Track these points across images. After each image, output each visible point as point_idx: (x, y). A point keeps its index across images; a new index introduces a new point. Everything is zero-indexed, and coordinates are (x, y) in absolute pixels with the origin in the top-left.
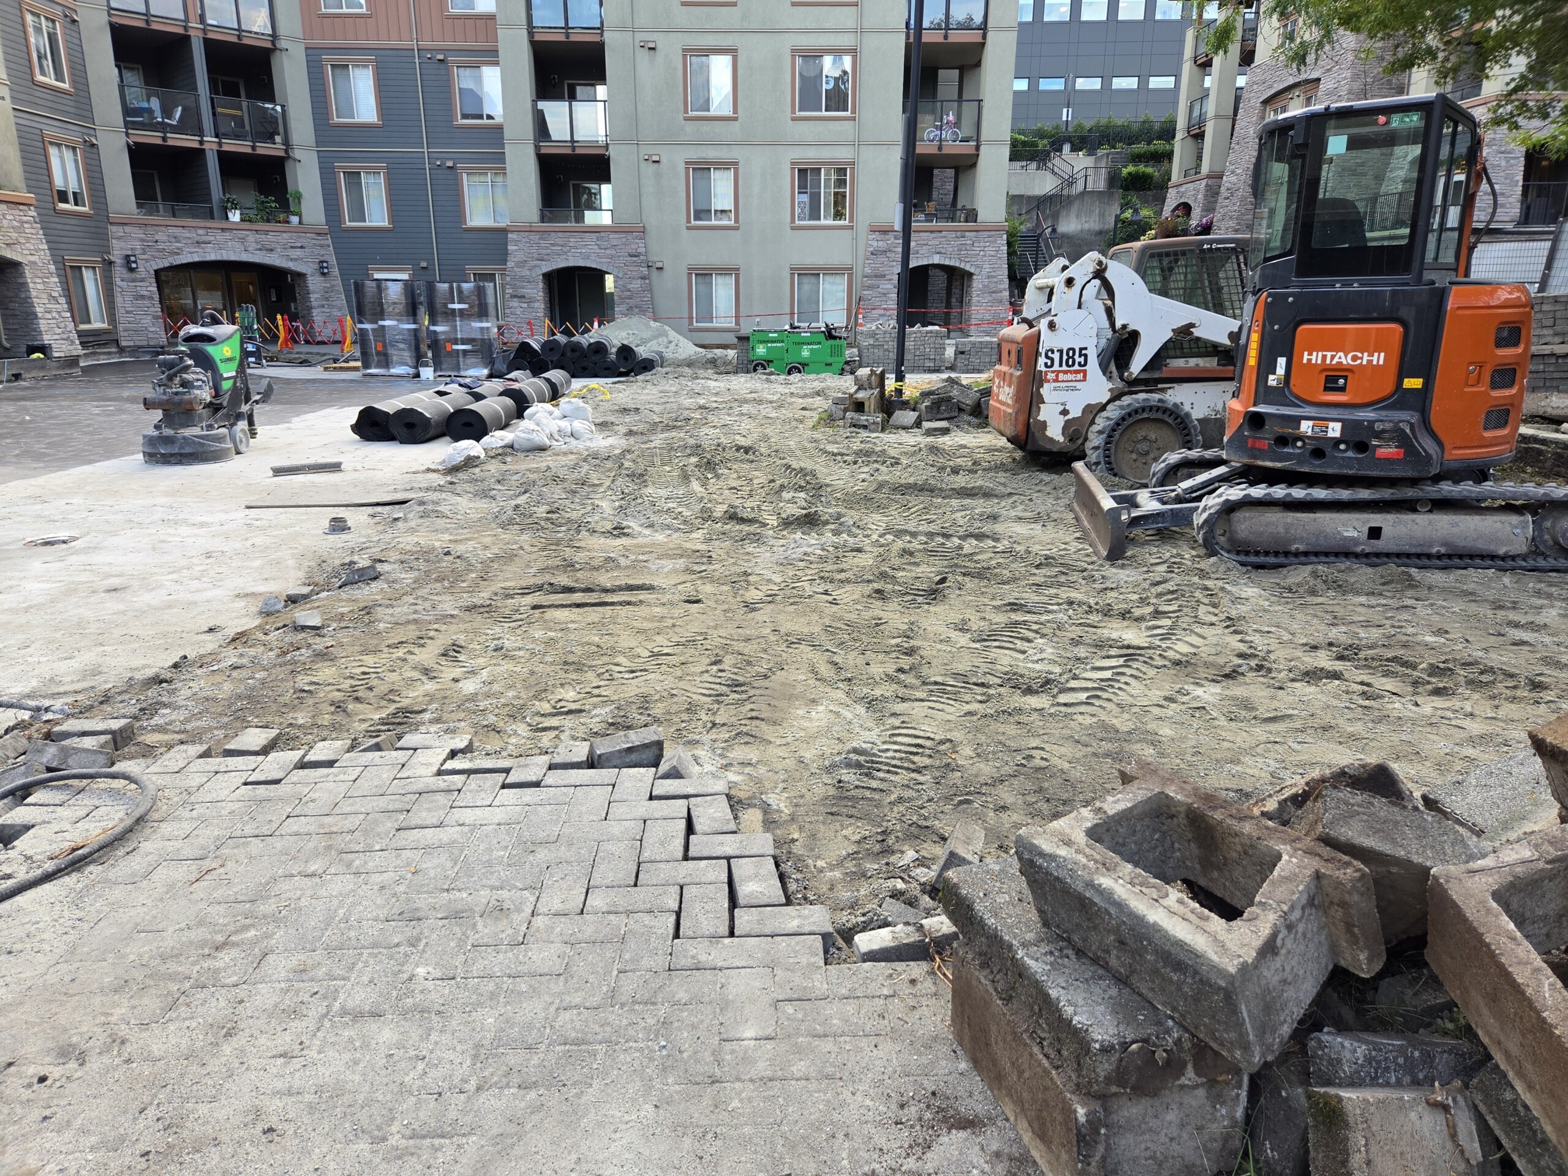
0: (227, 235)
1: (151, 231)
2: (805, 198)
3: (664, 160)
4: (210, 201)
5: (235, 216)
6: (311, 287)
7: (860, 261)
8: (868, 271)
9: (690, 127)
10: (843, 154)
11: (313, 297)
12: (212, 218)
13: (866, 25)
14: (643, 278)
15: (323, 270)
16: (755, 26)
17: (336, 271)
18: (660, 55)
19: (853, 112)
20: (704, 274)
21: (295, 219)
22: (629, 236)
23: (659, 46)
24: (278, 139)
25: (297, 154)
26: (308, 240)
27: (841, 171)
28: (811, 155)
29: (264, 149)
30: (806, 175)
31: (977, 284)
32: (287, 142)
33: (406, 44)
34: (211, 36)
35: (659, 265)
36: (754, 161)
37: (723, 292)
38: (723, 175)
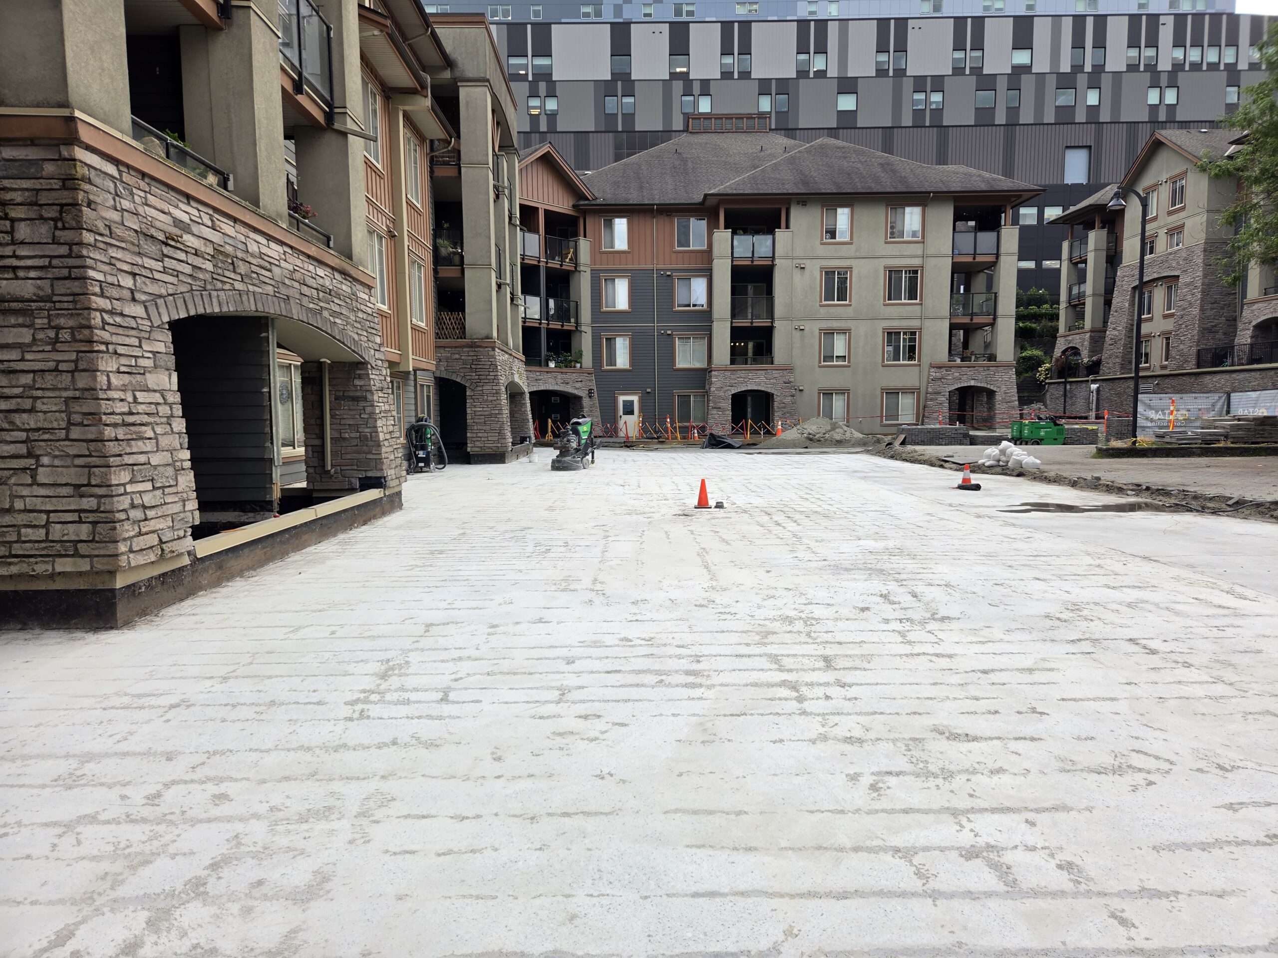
0: (549, 376)
2: (891, 348)
3: (807, 329)
4: (540, 356)
5: (552, 365)
6: (585, 405)
7: (924, 384)
8: (930, 390)
9: (823, 311)
10: (915, 324)
11: (585, 410)
12: (540, 365)
13: (928, 253)
14: (793, 396)
15: (590, 395)
16: (863, 255)
17: (596, 395)
18: (807, 271)
19: (921, 300)
20: (828, 394)
21: (578, 365)
22: (785, 372)
23: (807, 267)
24: (572, 320)
25: (583, 328)
26: (584, 377)
27: (914, 333)
28: (895, 324)
29: (567, 327)
30: (892, 335)
31: (998, 397)
32: (577, 323)
33: (650, 267)
34: (549, 265)
35: (801, 388)
36: (860, 329)
37: (839, 404)
38: (842, 337)
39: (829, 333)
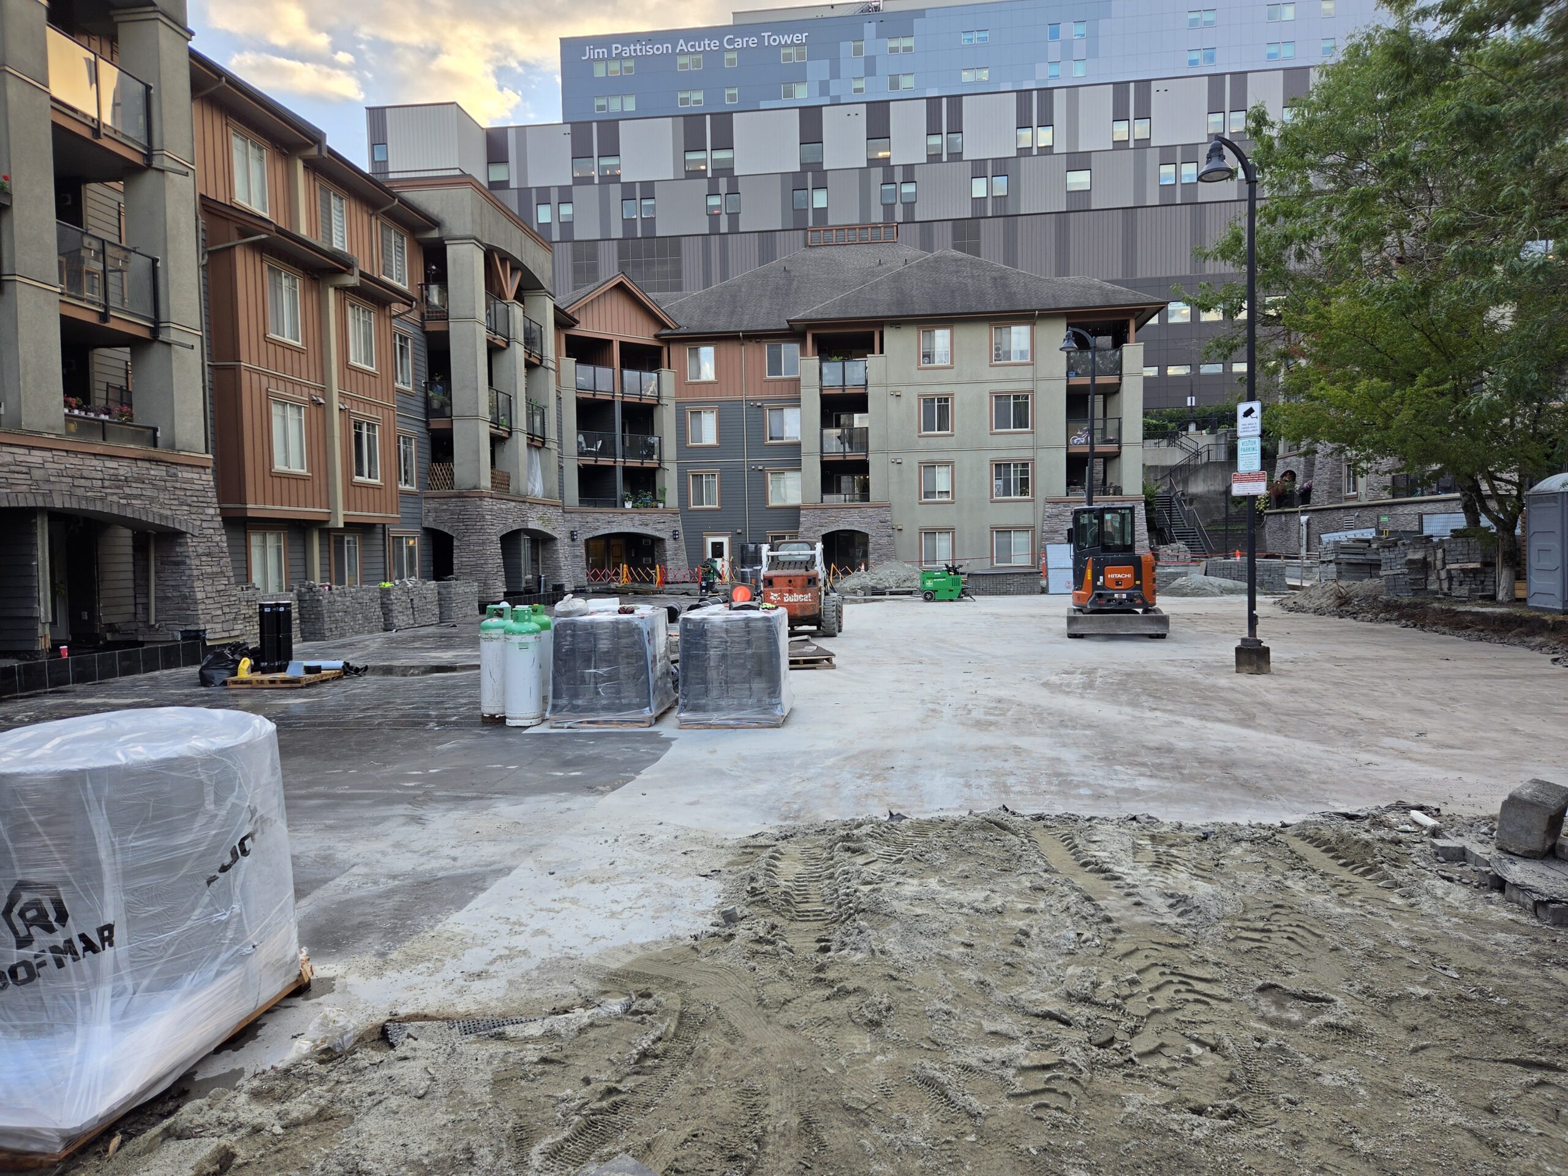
0: (625, 517)
1: (585, 515)
2: (1000, 482)
3: (904, 462)
4: (615, 496)
5: (628, 505)
6: (667, 547)
7: (1040, 522)
8: (1046, 528)
9: (922, 441)
10: (1026, 454)
11: (668, 553)
12: (616, 506)
13: (1039, 376)
14: (889, 536)
15: (675, 536)
16: (966, 379)
17: (682, 537)
18: (903, 399)
19: (1033, 428)
20: (931, 533)
21: (661, 505)
22: (883, 510)
23: (903, 394)
24: (655, 457)
25: (666, 465)
26: (667, 518)
27: (1025, 465)
28: (1003, 455)
29: (648, 464)
30: (1001, 468)
32: (660, 459)
33: (739, 397)
34: (626, 400)
35: (899, 527)
36: (965, 461)
37: (943, 544)
38: (944, 469)
39: (930, 466)
